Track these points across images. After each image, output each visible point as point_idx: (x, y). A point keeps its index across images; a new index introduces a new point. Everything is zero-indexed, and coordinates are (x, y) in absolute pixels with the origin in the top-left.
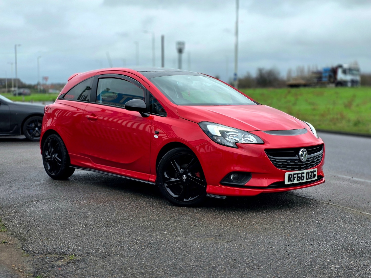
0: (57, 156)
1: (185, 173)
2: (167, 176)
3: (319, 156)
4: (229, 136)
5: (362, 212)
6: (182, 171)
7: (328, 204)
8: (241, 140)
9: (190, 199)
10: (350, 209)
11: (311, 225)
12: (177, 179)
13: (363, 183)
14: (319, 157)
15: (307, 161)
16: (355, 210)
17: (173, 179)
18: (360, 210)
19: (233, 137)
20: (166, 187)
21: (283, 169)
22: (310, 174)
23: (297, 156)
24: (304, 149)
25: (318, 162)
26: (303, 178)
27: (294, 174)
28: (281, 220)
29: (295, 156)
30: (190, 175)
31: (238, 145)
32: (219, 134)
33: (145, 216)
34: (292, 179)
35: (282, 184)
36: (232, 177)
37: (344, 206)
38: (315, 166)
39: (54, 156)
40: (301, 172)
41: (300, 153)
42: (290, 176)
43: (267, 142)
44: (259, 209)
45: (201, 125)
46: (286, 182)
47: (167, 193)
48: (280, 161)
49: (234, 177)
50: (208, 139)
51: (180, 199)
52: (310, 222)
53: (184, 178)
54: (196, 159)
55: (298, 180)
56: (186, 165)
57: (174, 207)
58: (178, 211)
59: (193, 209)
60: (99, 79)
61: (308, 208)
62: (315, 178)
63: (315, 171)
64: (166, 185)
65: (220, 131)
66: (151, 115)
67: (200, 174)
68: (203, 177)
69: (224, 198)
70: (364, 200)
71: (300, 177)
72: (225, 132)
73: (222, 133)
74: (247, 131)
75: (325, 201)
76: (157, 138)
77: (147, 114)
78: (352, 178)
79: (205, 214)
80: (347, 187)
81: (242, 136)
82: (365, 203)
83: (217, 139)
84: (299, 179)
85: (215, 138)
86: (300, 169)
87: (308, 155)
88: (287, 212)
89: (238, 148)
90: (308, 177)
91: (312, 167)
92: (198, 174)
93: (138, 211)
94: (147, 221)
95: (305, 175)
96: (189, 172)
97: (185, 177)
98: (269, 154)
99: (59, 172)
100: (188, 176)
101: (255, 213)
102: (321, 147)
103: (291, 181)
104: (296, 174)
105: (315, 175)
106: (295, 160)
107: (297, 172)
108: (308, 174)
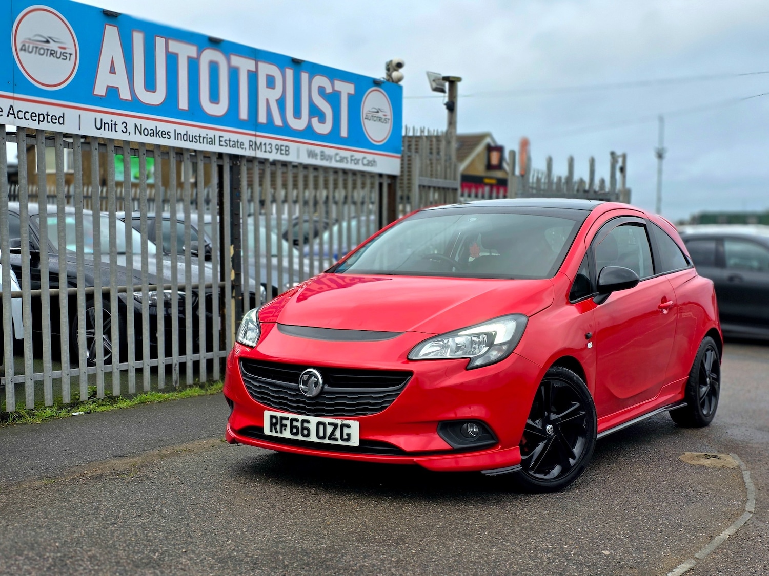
24: (314, 371)
26: (306, 432)
27: (282, 418)
34: (278, 427)
40: (301, 417)
42: (274, 421)
46: (267, 431)
55: (292, 433)
62: (350, 441)
63: (348, 426)
71: (297, 427)
84: (295, 430)
90: (321, 434)
91: (343, 415)
95: (313, 427)
103: (275, 431)
104: (287, 419)
105: (349, 435)
107: (291, 416)
108: (321, 428)
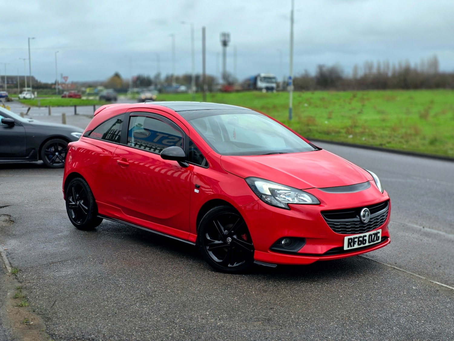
0: (82, 203)
1: (230, 235)
2: (209, 238)
3: (384, 214)
4: (280, 195)
5: (431, 281)
6: (226, 232)
7: (393, 268)
8: (294, 199)
9: (235, 265)
10: (418, 276)
11: (372, 303)
12: (220, 242)
13: (435, 236)
14: (383, 216)
15: (370, 222)
16: (424, 278)
17: (217, 242)
18: (430, 277)
19: (285, 195)
20: (208, 251)
21: (342, 233)
22: (373, 236)
23: (357, 216)
24: (367, 209)
25: (382, 222)
26: (364, 242)
27: (354, 238)
28: (339, 295)
29: (355, 217)
30: (236, 238)
31: (290, 207)
32: (268, 193)
33: (184, 288)
34: (352, 244)
35: (340, 250)
36: (283, 242)
37: (411, 272)
38: (379, 226)
39: (80, 203)
40: (362, 235)
41: (362, 213)
42: (350, 241)
43: (323, 202)
44: (315, 278)
45: (247, 180)
46: (346, 248)
47: (210, 257)
48: (339, 224)
49: (286, 242)
50: (256, 198)
51: (224, 264)
52: (371, 297)
53: (228, 240)
54: (242, 220)
55: (359, 245)
56: (231, 226)
57: (217, 274)
58: (221, 279)
59: (239, 277)
60: (130, 117)
61: (370, 276)
62: (379, 240)
63: (379, 233)
64: (208, 248)
65: (269, 189)
66: (190, 165)
67: (247, 236)
68: (249, 240)
69: (274, 266)
70: (436, 262)
71: (361, 241)
72: (276, 191)
73: (272, 191)
74: (301, 189)
75: (390, 264)
76: (198, 192)
77: (186, 164)
78: (424, 227)
79: (253, 284)
80: (417, 241)
81: (295, 195)
82: (436, 268)
83: (266, 198)
84: (360, 243)
85: (264, 197)
86: (362, 231)
87: (371, 214)
88: (346, 282)
89: (290, 210)
90: (370, 240)
91: (375, 228)
92: (244, 237)
93: (176, 279)
94: (187, 296)
95: (367, 238)
96: (234, 234)
97: (230, 239)
98: (326, 216)
99: (85, 221)
100: (233, 239)
101: (309, 284)
102: (386, 203)
103: (351, 246)
104: (356, 238)
105: (379, 237)
106: (356, 222)
107: (358, 236)
108: (370, 237)
